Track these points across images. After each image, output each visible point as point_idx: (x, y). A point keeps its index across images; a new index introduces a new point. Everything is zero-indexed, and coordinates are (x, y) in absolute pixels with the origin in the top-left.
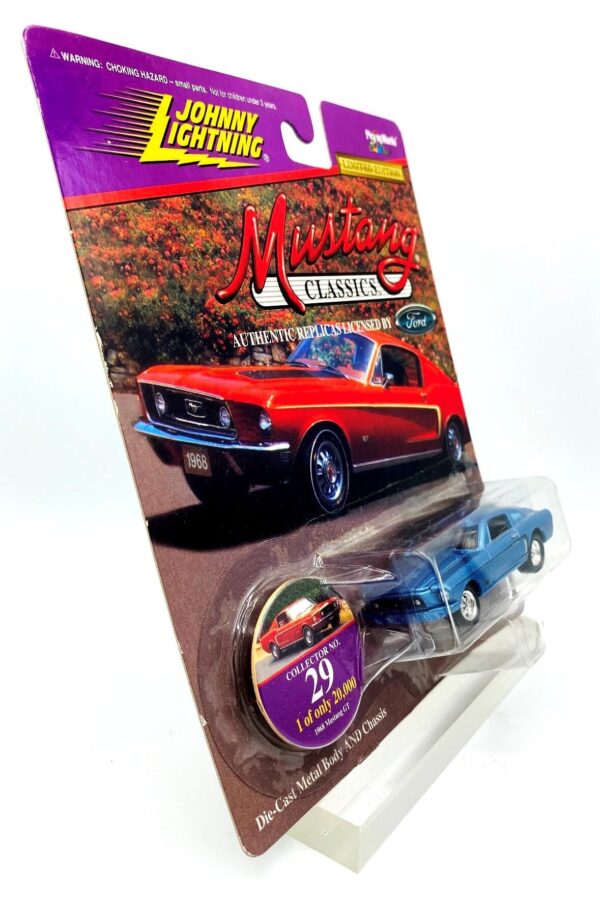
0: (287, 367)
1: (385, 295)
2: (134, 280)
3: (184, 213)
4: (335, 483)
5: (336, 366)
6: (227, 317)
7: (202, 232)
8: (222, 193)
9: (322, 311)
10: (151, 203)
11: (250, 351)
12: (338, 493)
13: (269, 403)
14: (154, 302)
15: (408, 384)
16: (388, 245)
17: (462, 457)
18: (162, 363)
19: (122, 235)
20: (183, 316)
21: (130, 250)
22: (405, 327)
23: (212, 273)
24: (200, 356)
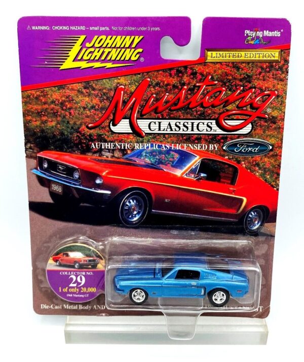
0: (122, 160)
1: (219, 131)
2: (45, 118)
3: (79, 91)
4: (135, 215)
5: (158, 164)
6: (90, 135)
7: (87, 99)
8: (104, 80)
9: (158, 137)
10: (61, 87)
11: (100, 150)
12: (135, 219)
13: (104, 174)
14: (52, 127)
15: (219, 181)
16: (237, 103)
17: (258, 229)
18: (50, 150)
19: (43, 101)
20: (66, 133)
21: (46, 106)
22: (234, 151)
23: (87, 117)
24: (70, 150)
